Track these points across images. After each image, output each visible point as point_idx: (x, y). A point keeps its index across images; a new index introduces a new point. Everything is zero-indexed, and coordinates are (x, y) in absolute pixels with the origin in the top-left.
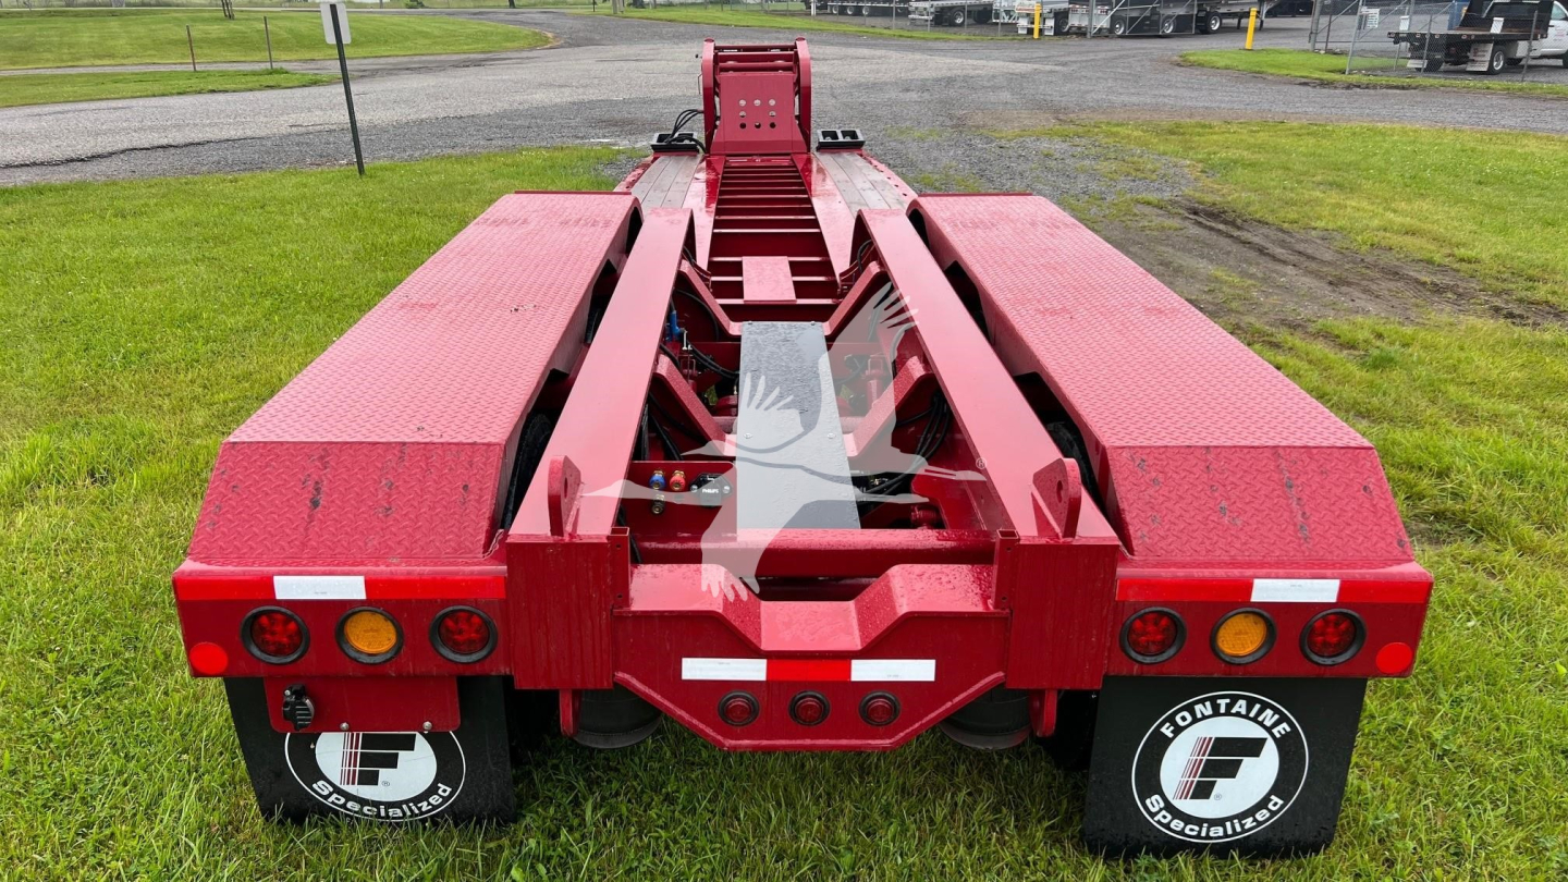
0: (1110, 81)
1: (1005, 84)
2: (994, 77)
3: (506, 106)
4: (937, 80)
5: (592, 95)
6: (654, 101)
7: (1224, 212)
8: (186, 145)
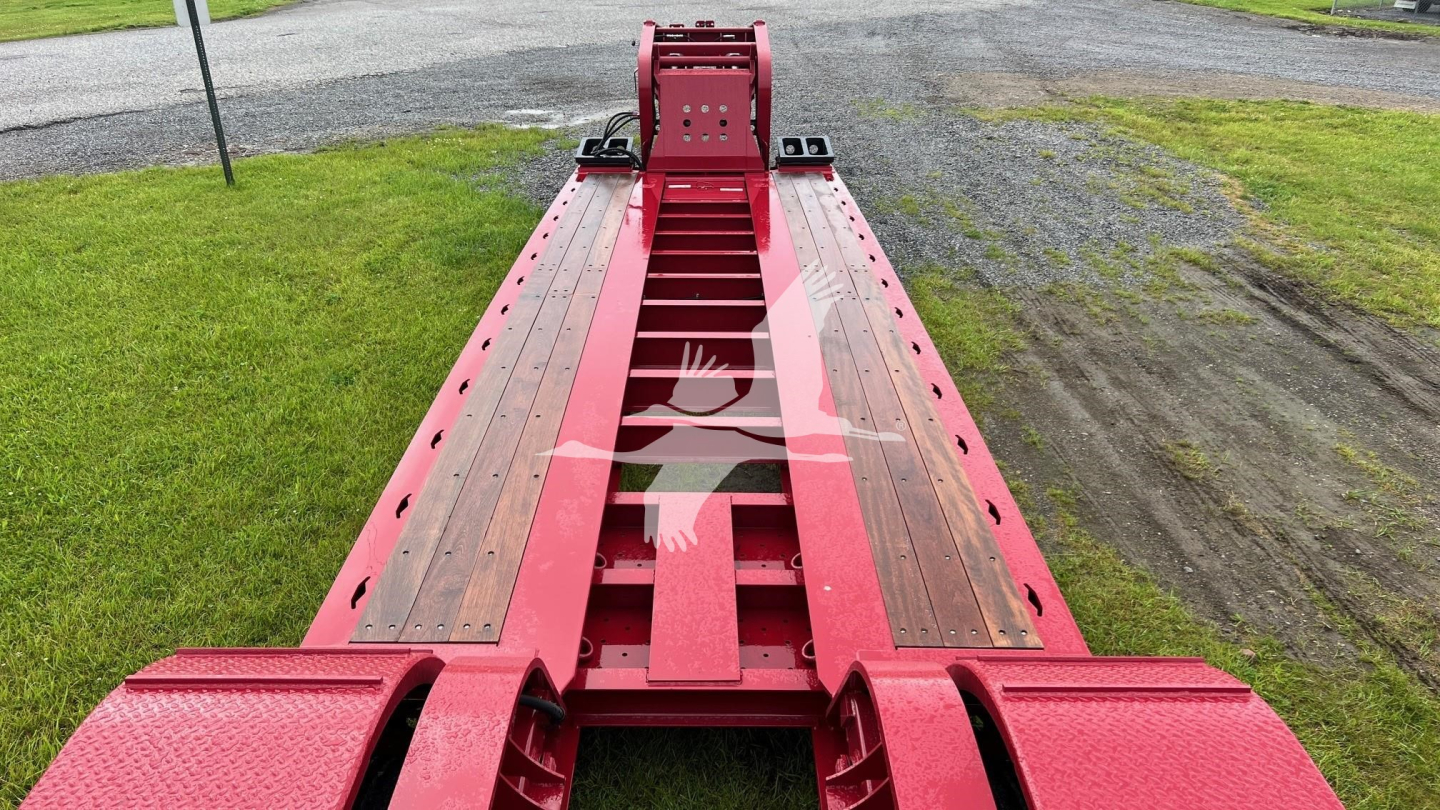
0: (1086, 22)
1: (976, 27)
2: (964, 15)
3: (437, 58)
4: (905, 19)
5: (533, 39)
6: (599, 50)
7: (1299, 285)
8: (48, 125)
